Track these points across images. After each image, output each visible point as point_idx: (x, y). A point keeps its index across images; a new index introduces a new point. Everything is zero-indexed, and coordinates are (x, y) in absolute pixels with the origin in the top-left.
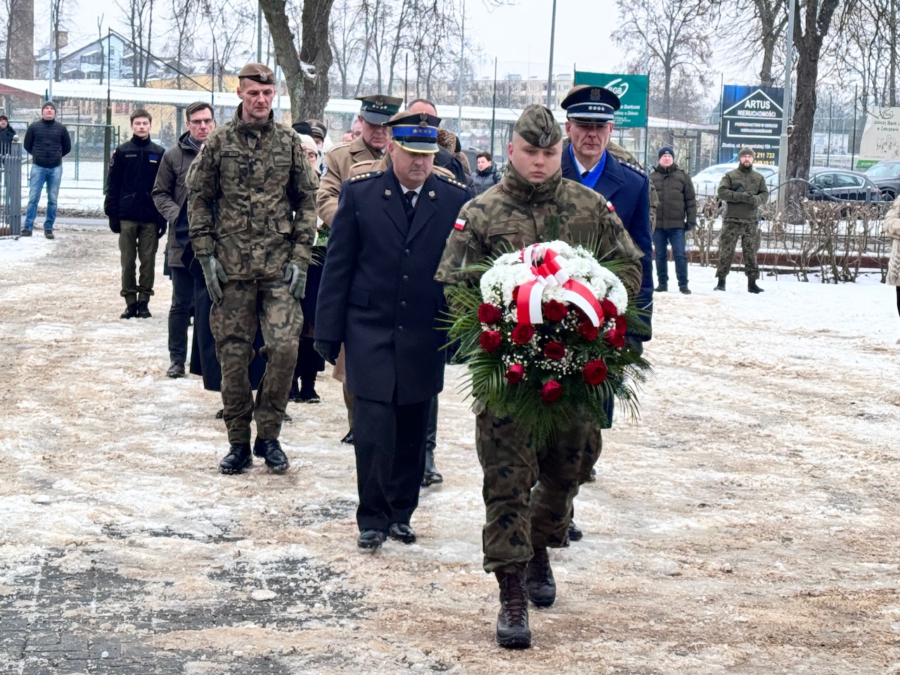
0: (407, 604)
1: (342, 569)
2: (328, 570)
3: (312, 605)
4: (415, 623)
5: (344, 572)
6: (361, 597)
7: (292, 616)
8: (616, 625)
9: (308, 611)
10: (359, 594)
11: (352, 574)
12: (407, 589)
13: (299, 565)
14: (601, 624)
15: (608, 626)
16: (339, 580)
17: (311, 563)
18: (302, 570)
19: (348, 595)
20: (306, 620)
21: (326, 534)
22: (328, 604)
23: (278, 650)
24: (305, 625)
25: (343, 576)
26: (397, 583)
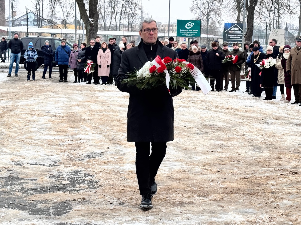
0: (113, 184)
1: (92, 174)
2: (88, 174)
4: (115, 190)
7: (75, 189)
8: (181, 189)
10: (97, 182)
11: (96, 175)
12: (113, 179)
13: (78, 173)
14: (176, 189)
15: (178, 189)
16: (91, 177)
17: (82, 172)
18: (79, 174)
19: (94, 182)
20: (79, 190)
21: (88, 163)
22: (87, 185)
23: (68, 200)
24: (78, 192)
25: (93, 176)
26: (110, 178)
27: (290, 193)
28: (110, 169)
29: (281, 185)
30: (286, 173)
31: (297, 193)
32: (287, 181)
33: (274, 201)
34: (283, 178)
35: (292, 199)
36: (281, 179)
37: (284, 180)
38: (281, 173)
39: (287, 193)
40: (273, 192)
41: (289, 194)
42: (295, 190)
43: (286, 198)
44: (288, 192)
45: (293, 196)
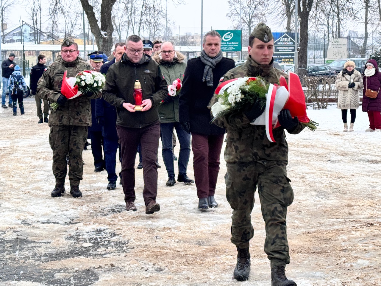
0: (146, 245)
1: (119, 233)
2: (114, 233)
3: (107, 248)
4: (149, 253)
5: (120, 234)
6: (127, 244)
7: (99, 253)
8: (231, 249)
9: (105, 250)
10: (126, 243)
11: (124, 234)
12: (146, 239)
13: (102, 232)
14: (225, 249)
15: (227, 250)
16: (119, 237)
17: (107, 231)
18: (103, 234)
19: (122, 243)
20: (105, 254)
21: (113, 219)
22: (114, 247)
23: (93, 267)
24: (104, 256)
25: (120, 235)
26: (142, 237)
27: (365, 250)
28: (140, 225)
29: (354, 240)
30: (359, 225)
31: (374, 250)
32: (361, 235)
33: (347, 261)
34: (356, 231)
35: (368, 258)
36: (353, 233)
37: (358, 234)
38: (353, 225)
40: (344, 250)
41: (364, 252)
42: (371, 247)
43: (361, 257)
45: (369, 254)
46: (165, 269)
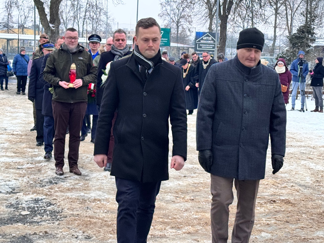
0: (78, 215)
1: (55, 202)
2: (50, 203)
3: (43, 216)
4: (80, 222)
5: (55, 203)
6: (61, 213)
7: (35, 221)
9: (41, 219)
10: (61, 212)
11: (58, 204)
12: (78, 209)
13: (39, 202)
16: (54, 207)
17: (44, 200)
18: (40, 203)
19: (56, 212)
20: (40, 222)
21: (50, 190)
22: (49, 216)
23: (29, 233)
24: (39, 224)
25: (55, 205)
26: (74, 207)
27: (268, 224)
28: (74, 196)
30: (263, 201)
31: (276, 225)
32: (265, 211)
34: (260, 207)
35: (270, 232)
37: (262, 210)
39: (266, 225)
41: (267, 226)
42: (273, 221)
43: (264, 230)
44: (267, 223)
45: (271, 228)
46: (93, 237)
